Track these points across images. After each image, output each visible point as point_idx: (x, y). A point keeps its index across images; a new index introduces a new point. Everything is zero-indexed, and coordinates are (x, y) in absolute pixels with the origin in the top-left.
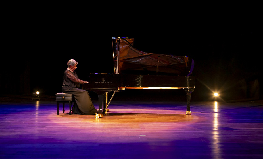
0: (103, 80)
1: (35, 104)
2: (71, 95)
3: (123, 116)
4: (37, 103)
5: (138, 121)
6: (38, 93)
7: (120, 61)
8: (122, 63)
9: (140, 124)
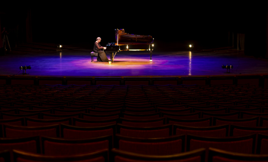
0: (112, 48)
1: (59, 55)
2: (97, 53)
3: (120, 63)
4: (61, 54)
5: (126, 64)
6: (61, 46)
7: (119, 36)
8: (119, 37)
9: (126, 65)
